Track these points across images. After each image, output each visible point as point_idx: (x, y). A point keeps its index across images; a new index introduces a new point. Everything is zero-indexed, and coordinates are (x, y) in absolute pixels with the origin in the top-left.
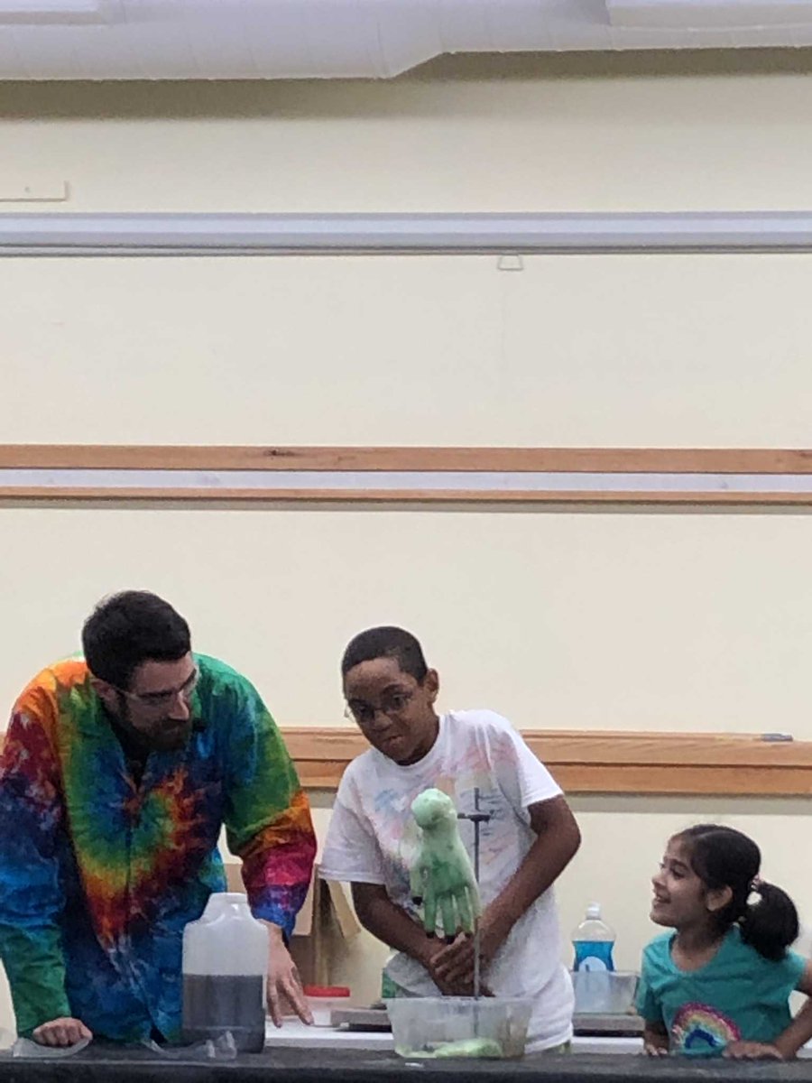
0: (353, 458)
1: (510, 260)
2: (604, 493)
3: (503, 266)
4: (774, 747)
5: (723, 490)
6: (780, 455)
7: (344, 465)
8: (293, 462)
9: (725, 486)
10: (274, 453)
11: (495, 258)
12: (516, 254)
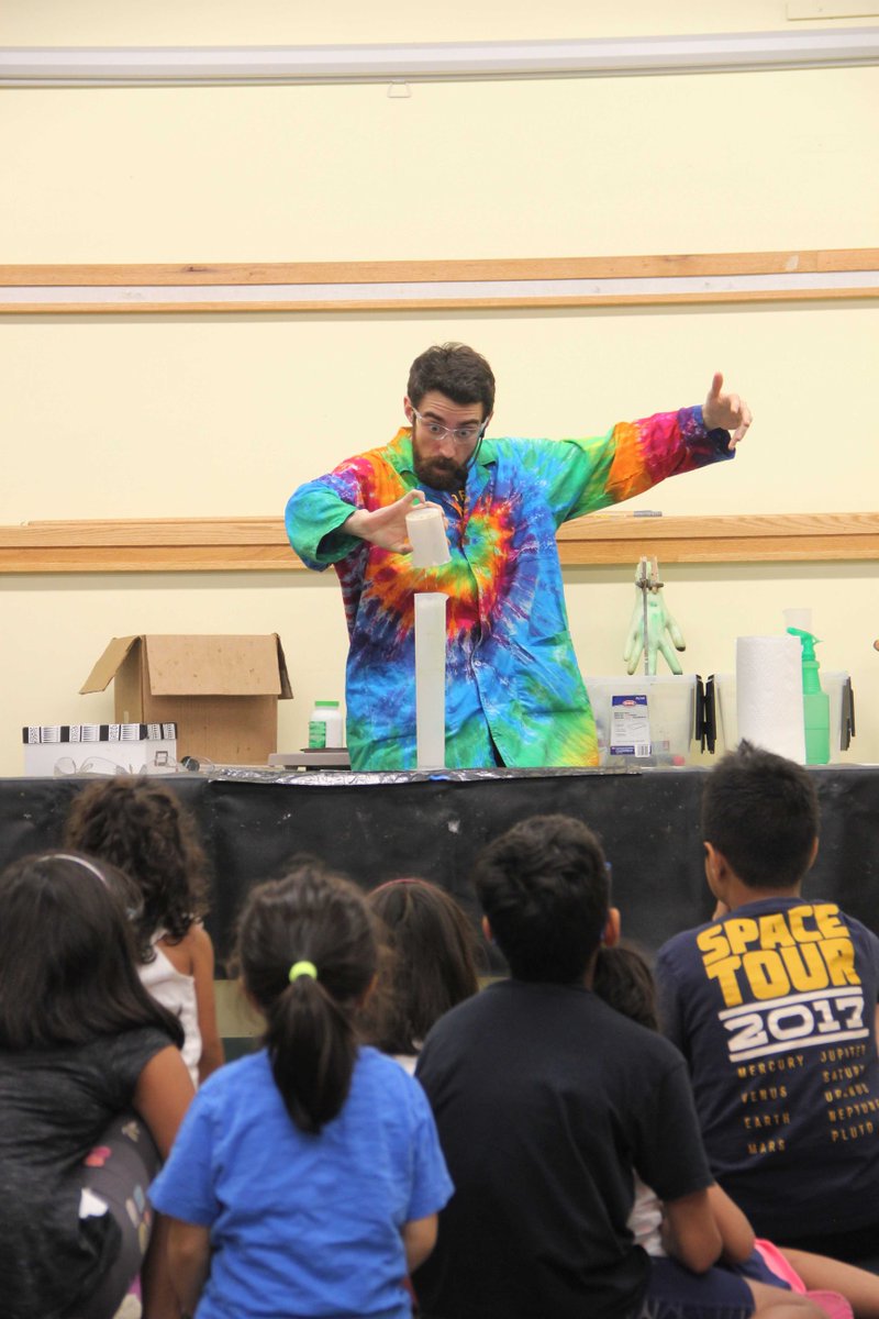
0: (264, 273)
1: (400, 89)
2: (489, 300)
3: (392, 95)
4: (646, 522)
5: (597, 294)
6: (645, 261)
7: (255, 279)
8: (209, 277)
9: (598, 290)
10: (191, 269)
11: (386, 86)
12: (404, 83)
